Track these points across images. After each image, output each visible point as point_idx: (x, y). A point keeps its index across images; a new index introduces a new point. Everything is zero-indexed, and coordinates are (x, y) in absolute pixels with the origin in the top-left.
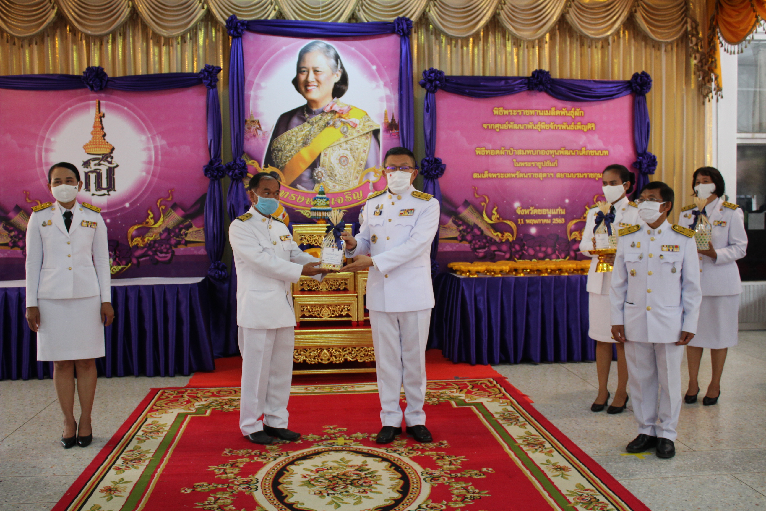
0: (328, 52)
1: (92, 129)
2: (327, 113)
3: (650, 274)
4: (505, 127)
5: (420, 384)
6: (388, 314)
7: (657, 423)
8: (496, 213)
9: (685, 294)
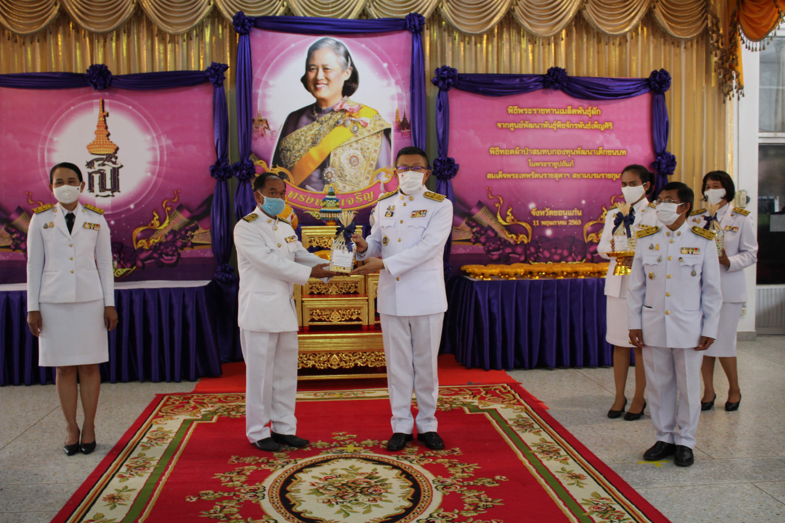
0: (338, 49)
1: (95, 128)
2: (337, 112)
3: (668, 277)
4: (520, 126)
5: (432, 390)
6: (399, 318)
7: (676, 430)
8: (510, 214)
9: (705, 298)
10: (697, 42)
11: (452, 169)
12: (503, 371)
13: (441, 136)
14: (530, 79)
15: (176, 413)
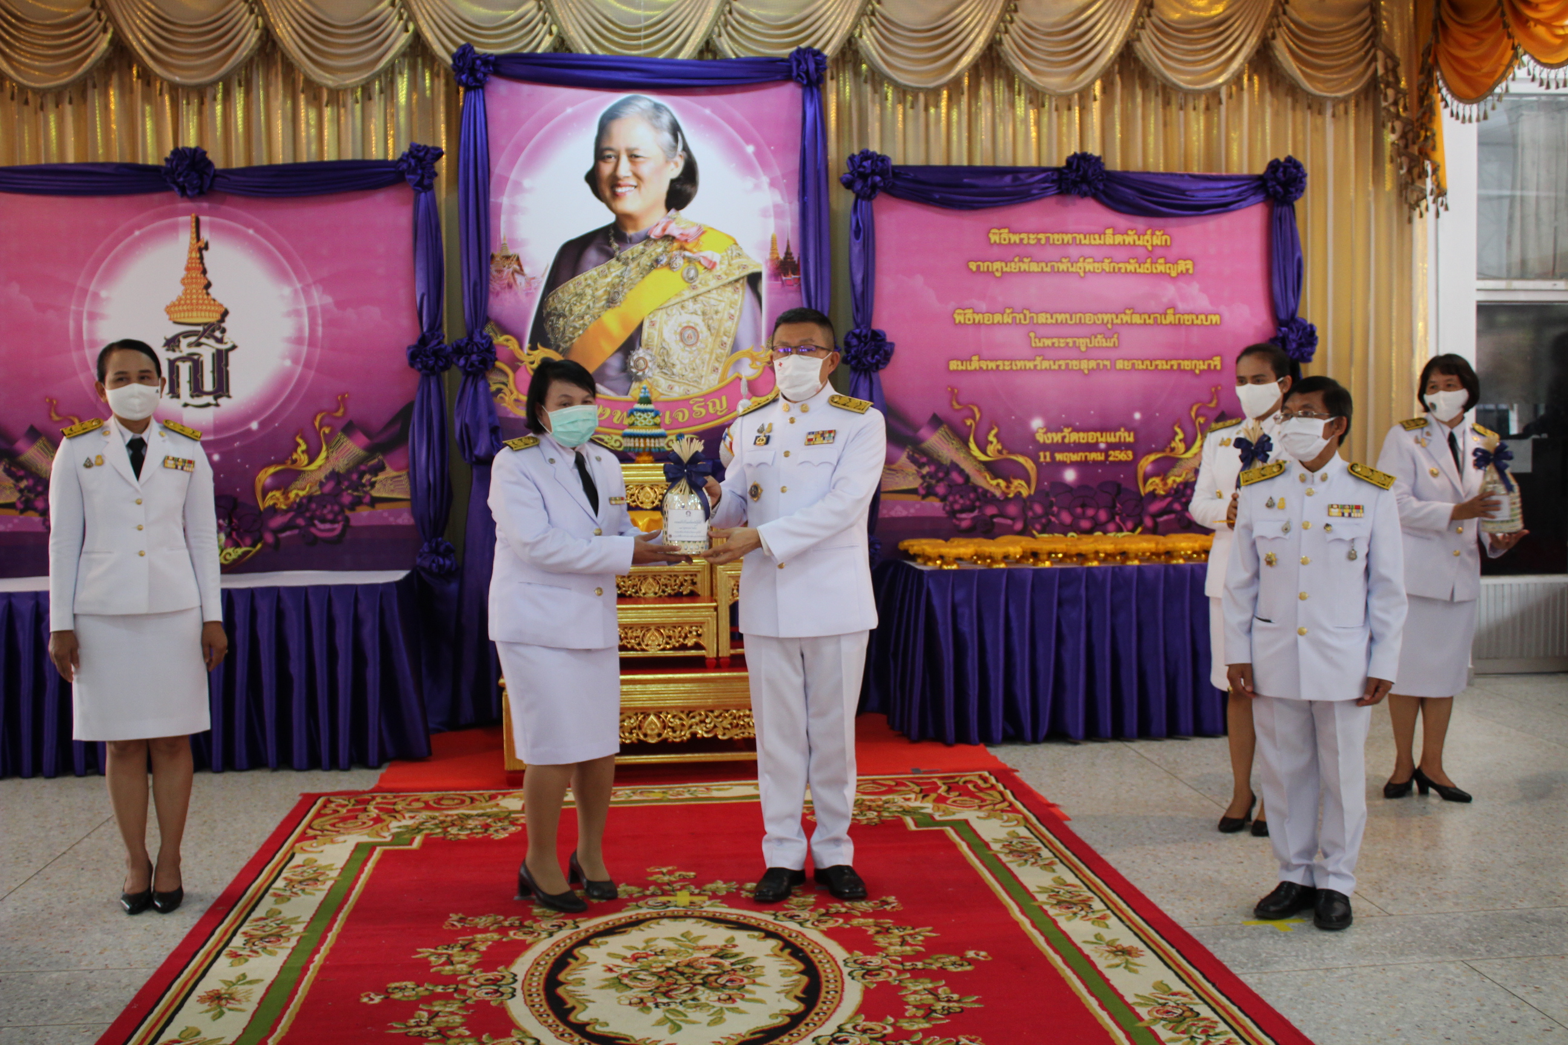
0: (658, 117)
1: (183, 273)
2: (655, 241)
3: (1304, 563)
4: (1013, 267)
5: (843, 783)
6: (782, 641)
7: (1317, 860)
8: (995, 441)
9: (1374, 602)
10: (1357, 105)
11: (882, 352)
12: (982, 745)
13: (859, 288)
14: (1033, 176)
15: (342, 831)
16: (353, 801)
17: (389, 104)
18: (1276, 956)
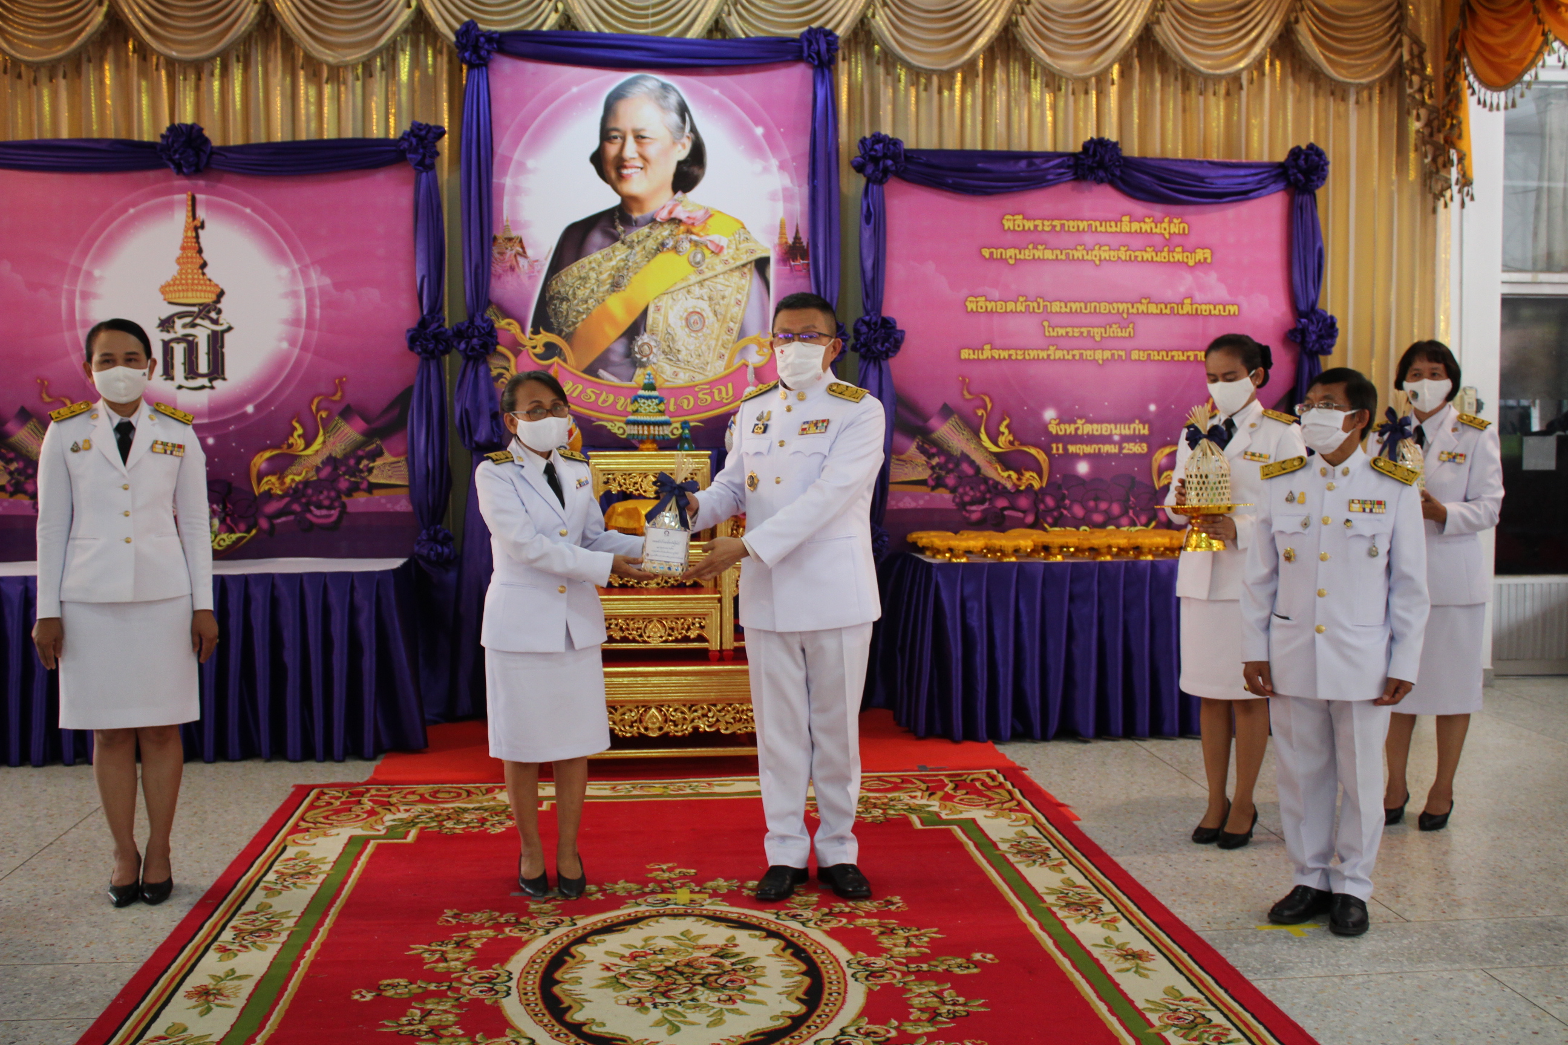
0: (665, 97)
1: (178, 253)
2: (661, 224)
3: (1323, 559)
4: (1027, 254)
5: (848, 779)
6: (781, 635)
7: (1333, 864)
8: (1006, 431)
9: (1395, 601)
10: (1381, 92)
11: (892, 340)
12: (990, 743)
13: (869, 274)
14: (1048, 161)
15: (335, 823)
16: (347, 793)
17: (390, 82)
18: (1290, 962)
